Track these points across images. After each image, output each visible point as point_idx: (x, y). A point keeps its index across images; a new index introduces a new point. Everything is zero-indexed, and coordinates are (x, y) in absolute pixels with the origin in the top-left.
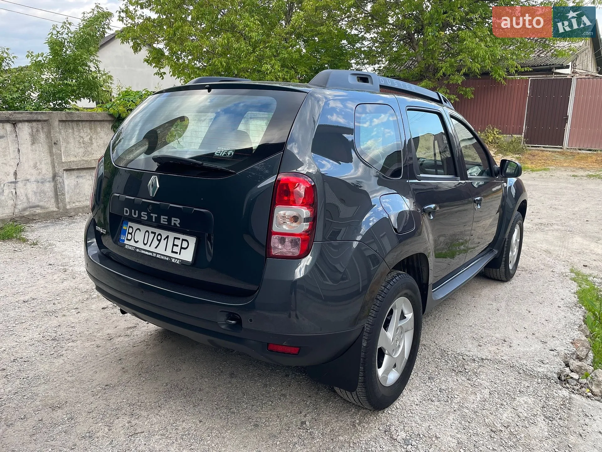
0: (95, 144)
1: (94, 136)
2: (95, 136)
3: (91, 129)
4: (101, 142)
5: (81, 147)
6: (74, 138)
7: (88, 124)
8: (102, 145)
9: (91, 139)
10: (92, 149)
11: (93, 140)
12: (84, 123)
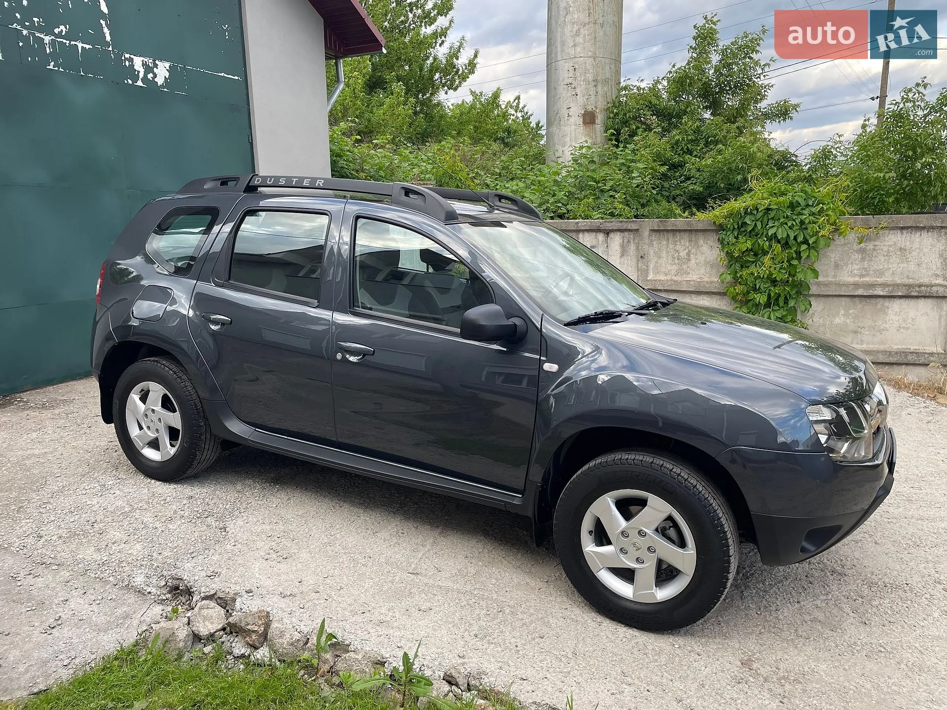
0: (693, 261)
1: (693, 251)
2: (695, 250)
3: (690, 241)
4: (701, 259)
5: (675, 264)
6: (668, 252)
7: (686, 236)
8: (703, 262)
9: (688, 254)
10: (688, 267)
11: (692, 256)
12: (682, 234)
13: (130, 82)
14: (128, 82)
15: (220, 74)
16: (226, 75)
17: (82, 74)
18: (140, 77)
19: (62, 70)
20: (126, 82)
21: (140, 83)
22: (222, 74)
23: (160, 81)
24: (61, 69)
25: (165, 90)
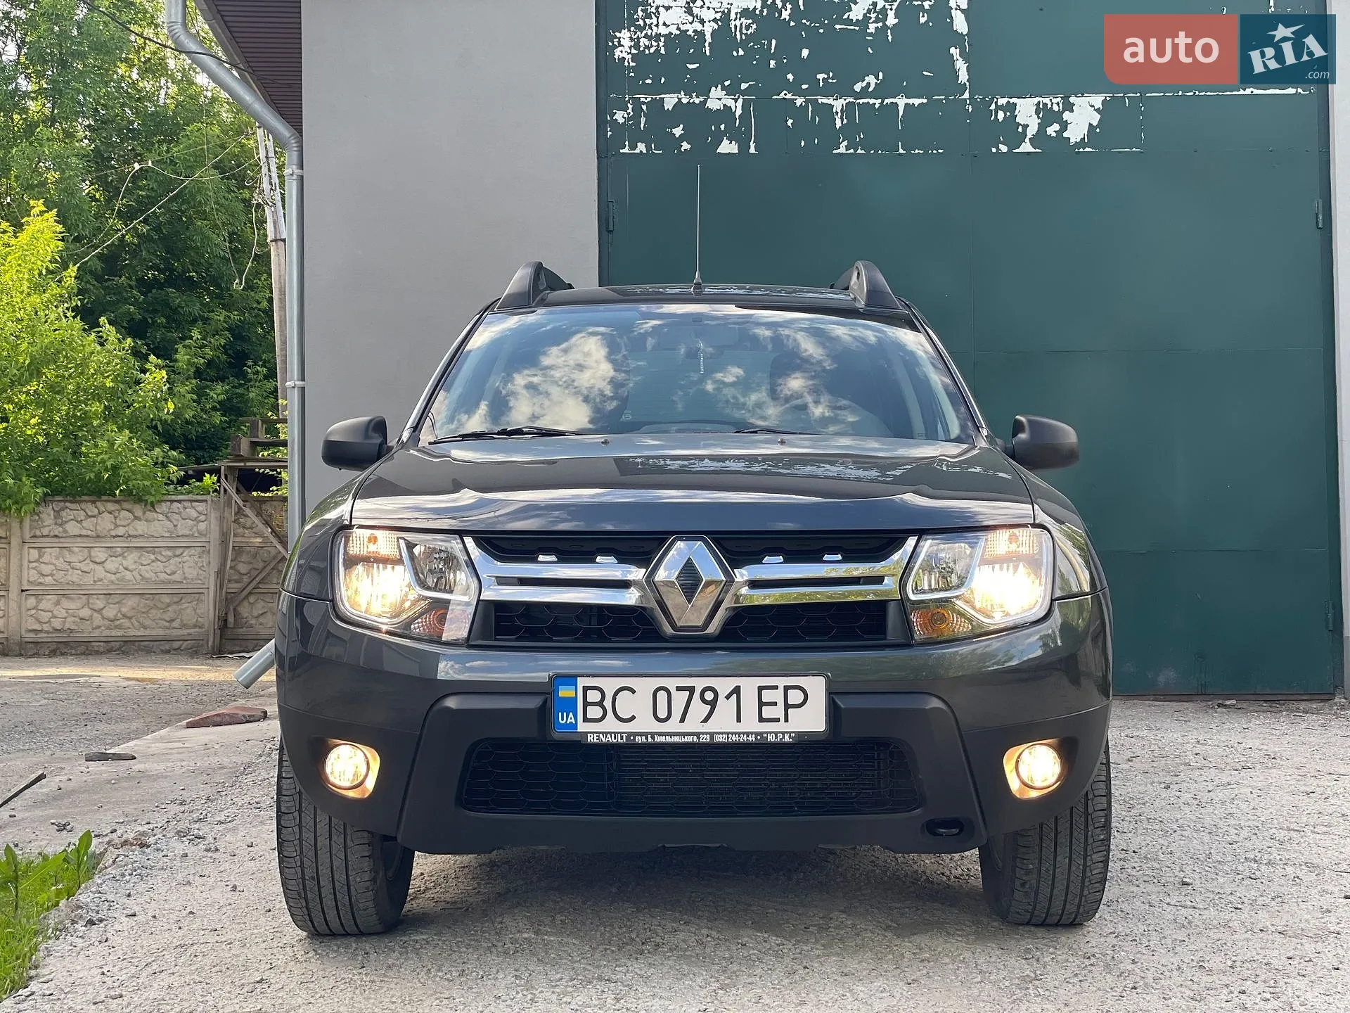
13: (1004, 148)
14: (998, 149)
15: (1242, 92)
16: (1256, 92)
17: (901, 151)
18: (1029, 135)
19: (863, 152)
20: (994, 150)
21: (1026, 147)
22: (1248, 91)
23: (1076, 132)
24: (859, 151)
25: (1088, 149)
